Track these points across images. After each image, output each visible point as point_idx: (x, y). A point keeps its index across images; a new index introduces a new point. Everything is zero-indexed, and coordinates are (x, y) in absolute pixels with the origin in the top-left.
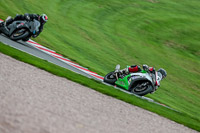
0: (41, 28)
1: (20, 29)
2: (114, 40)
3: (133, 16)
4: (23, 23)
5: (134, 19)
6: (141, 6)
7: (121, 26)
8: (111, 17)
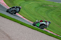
0: (19, 10)
1: (13, 10)
2: (51, 19)
3: (58, 12)
4: (14, 9)
5: (58, 13)
6: (60, 9)
7: (54, 15)
8: (51, 12)
